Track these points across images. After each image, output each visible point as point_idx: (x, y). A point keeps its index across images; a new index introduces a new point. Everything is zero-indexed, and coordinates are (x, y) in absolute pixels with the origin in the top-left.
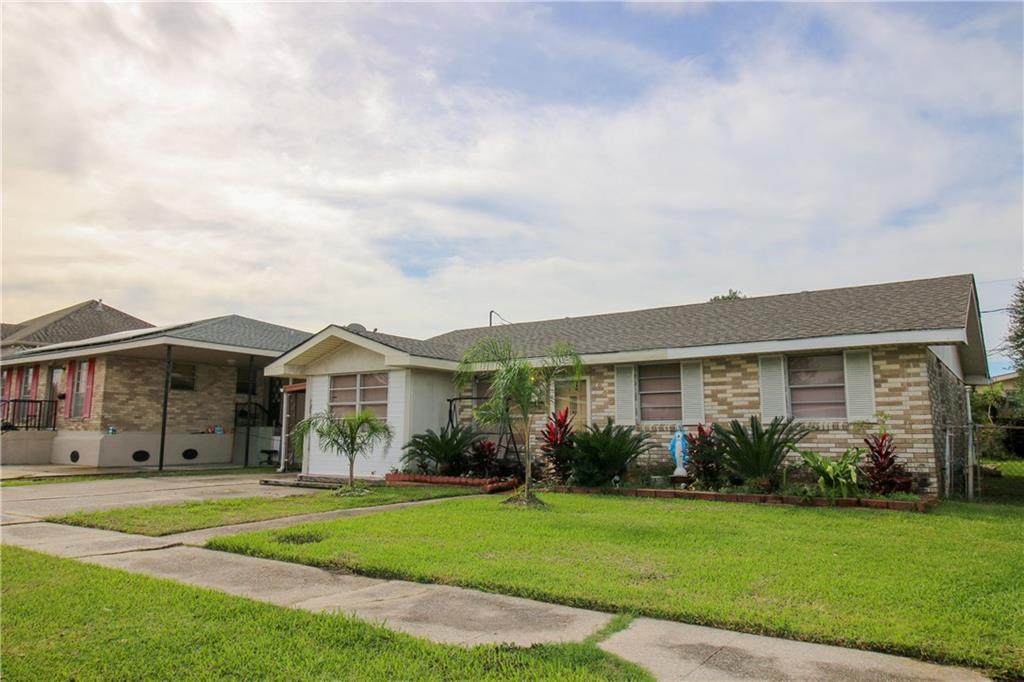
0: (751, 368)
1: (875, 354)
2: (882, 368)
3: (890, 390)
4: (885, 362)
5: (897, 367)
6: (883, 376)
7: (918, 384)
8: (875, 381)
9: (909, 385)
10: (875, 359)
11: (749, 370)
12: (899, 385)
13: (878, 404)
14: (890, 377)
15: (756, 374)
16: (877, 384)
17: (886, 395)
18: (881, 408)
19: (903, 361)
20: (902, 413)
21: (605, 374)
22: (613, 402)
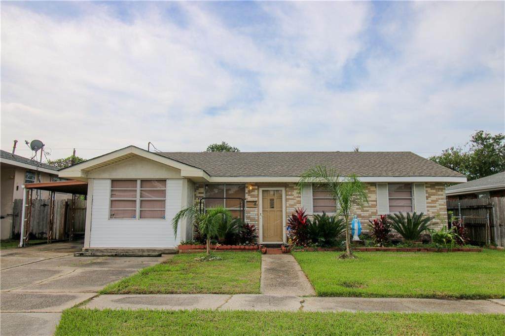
0: (373, 188)
1: (427, 185)
2: (429, 191)
3: (432, 201)
4: (430, 189)
5: (434, 191)
6: (429, 195)
7: (442, 199)
8: (427, 197)
9: (439, 199)
10: (426, 187)
11: (371, 189)
12: (435, 199)
13: (428, 207)
14: (432, 195)
15: (374, 191)
16: (427, 198)
17: (429, 203)
18: (428, 209)
19: (436, 189)
20: (436, 211)
21: (295, 187)
22: (299, 202)
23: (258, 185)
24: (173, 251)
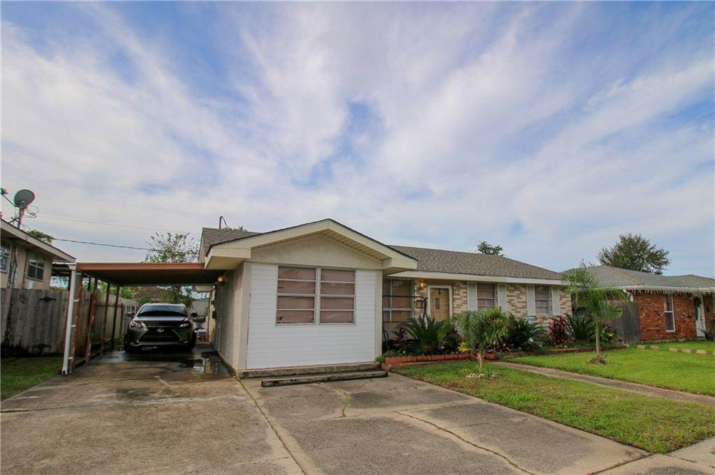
3: (563, 303)
4: (561, 292)
5: (564, 294)
9: (567, 301)
10: (559, 290)
11: (523, 291)
13: (561, 308)
15: (525, 293)
16: (560, 300)
17: (561, 305)
19: (566, 292)
20: (566, 312)
21: (462, 286)
22: (465, 302)
23: (428, 282)
24: (370, 367)
